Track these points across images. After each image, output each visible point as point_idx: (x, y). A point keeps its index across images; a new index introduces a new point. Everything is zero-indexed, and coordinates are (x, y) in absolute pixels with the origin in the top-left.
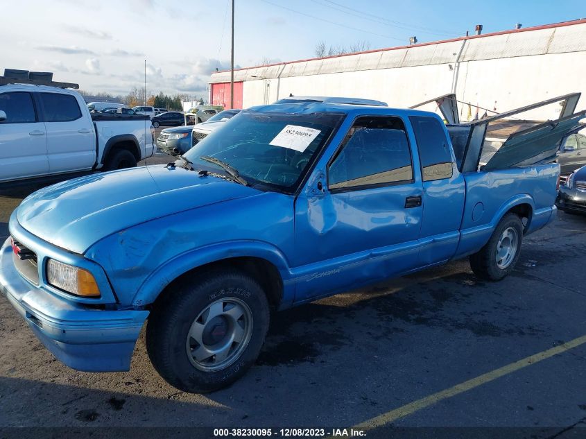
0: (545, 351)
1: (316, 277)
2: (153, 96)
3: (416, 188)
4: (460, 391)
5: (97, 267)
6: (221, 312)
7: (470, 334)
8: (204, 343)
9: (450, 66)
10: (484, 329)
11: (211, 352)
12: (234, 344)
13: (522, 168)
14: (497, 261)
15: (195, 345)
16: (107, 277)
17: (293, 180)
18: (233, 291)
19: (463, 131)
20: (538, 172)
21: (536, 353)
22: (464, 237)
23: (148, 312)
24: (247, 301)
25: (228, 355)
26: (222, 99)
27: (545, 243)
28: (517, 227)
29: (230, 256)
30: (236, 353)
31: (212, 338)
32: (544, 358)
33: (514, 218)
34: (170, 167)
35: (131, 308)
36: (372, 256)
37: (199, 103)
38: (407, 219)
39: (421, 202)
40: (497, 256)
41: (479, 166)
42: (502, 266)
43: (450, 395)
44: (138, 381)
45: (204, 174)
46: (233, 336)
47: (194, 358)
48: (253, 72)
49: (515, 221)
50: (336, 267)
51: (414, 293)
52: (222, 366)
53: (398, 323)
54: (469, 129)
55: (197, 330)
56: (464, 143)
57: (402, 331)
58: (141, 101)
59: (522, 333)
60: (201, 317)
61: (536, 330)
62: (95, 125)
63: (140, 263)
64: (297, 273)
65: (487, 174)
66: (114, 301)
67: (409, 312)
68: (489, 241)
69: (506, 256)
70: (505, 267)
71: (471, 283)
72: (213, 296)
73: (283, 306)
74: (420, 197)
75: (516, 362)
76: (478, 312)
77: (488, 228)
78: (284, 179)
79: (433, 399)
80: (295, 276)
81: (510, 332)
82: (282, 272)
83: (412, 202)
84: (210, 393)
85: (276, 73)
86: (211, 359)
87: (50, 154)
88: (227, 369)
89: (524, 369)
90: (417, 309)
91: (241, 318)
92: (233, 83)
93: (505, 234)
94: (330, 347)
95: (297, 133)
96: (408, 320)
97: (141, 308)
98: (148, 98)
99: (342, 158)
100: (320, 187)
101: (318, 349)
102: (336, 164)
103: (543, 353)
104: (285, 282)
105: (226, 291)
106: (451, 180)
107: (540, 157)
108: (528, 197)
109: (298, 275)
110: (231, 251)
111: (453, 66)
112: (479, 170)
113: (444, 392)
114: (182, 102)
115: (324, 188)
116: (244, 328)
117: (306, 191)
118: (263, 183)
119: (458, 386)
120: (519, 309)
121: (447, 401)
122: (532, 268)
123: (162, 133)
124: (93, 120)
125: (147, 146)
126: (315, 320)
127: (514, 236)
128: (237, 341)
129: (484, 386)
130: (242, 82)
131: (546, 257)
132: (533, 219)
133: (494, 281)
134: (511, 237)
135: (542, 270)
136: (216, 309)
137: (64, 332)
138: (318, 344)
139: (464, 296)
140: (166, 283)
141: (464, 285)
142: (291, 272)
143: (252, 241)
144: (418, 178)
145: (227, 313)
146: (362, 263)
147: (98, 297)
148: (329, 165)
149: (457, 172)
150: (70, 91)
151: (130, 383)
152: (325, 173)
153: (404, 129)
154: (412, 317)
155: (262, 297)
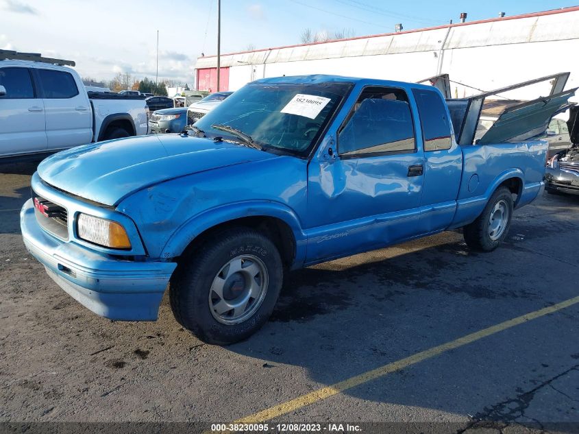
0: (537, 310)
1: (326, 238)
2: (138, 82)
3: (418, 158)
4: (461, 344)
5: (128, 220)
6: (240, 269)
7: (467, 296)
8: (224, 298)
9: (435, 53)
10: (479, 293)
11: (231, 306)
12: (251, 300)
13: (514, 143)
14: (489, 232)
15: (216, 300)
16: (138, 231)
17: (305, 145)
18: (252, 248)
19: (460, 105)
20: (529, 148)
21: (529, 312)
22: (460, 207)
23: (175, 265)
24: (263, 259)
25: (245, 310)
26: (208, 84)
27: (531, 220)
28: (508, 200)
29: (249, 215)
30: (253, 307)
31: (232, 293)
32: (536, 316)
33: (506, 192)
34: (183, 135)
35: (159, 260)
36: (377, 221)
37: (184, 89)
38: (409, 188)
39: (422, 171)
40: (490, 227)
41: (475, 141)
42: (494, 238)
43: (453, 347)
44: (159, 335)
45: (219, 140)
46: (251, 291)
47: (215, 311)
48: (239, 58)
49: (506, 194)
50: (344, 230)
51: (411, 261)
52: (240, 320)
53: (399, 287)
54: (466, 103)
55: (218, 284)
56: (462, 117)
57: (403, 293)
58: (126, 86)
59: (515, 296)
60: (222, 272)
61: (528, 294)
62: (91, 103)
63: (169, 217)
64: (309, 234)
65: (483, 148)
66: (144, 253)
67: (408, 278)
68: (482, 213)
69: (497, 229)
70: (495, 239)
71: (464, 253)
72: (234, 253)
73: (296, 266)
74: (422, 166)
75: (511, 319)
76: (473, 278)
77: (482, 200)
78: (296, 144)
79: (438, 350)
80: (307, 237)
81: (504, 295)
82: (295, 233)
83: (415, 172)
84: (229, 345)
85: (262, 59)
86: (230, 313)
87: (48, 130)
88: (245, 322)
89: (518, 325)
90: (415, 275)
91: (257, 276)
92: (219, 68)
93: (497, 207)
94: (336, 306)
95: (308, 101)
96: (407, 284)
97: (168, 260)
98: (131, 84)
99: (350, 125)
100: (331, 153)
101: (326, 308)
102: (345, 132)
103: (536, 312)
104: (299, 242)
105: (245, 247)
106: (449, 151)
107: (530, 134)
108: (519, 171)
109: (309, 236)
110: (250, 210)
111: (438, 53)
112: (474, 144)
113: (447, 344)
114: (167, 87)
115: (334, 154)
116: (259, 285)
117: (318, 156)
118: (277, 148)
119: (459, 339)
120: (511, 276)
121: (451, 351)
122: (520, 241)
123: (153, 114)
124: (90, 98)
125: (141, 126)
126: (319, 284)
127: (505, 208)
128: (253, 297)
129: (483, 339)
130: (228, 67)
131: (532, 232)
132: (523, 193)
133: (486, 251)
134: (502, 209)
135: (530, 243)
136: (235, 265)
137: (98, 280)
138: (325, 304)
139: (458, 264)
140: (192, 238)
141: (459, 255)
142: (304, 234)
143: (269, 201)
144: (420, 148)
145: (245, 269)
146: (368, 227)
147: (129, 249)
148: (339, 131)
149: (455, 145)
150: (66, 68)
151: (151, 337)
152: (335, 139)
153: (407, 100)
154: (411, 282)
155: (277, 256)
